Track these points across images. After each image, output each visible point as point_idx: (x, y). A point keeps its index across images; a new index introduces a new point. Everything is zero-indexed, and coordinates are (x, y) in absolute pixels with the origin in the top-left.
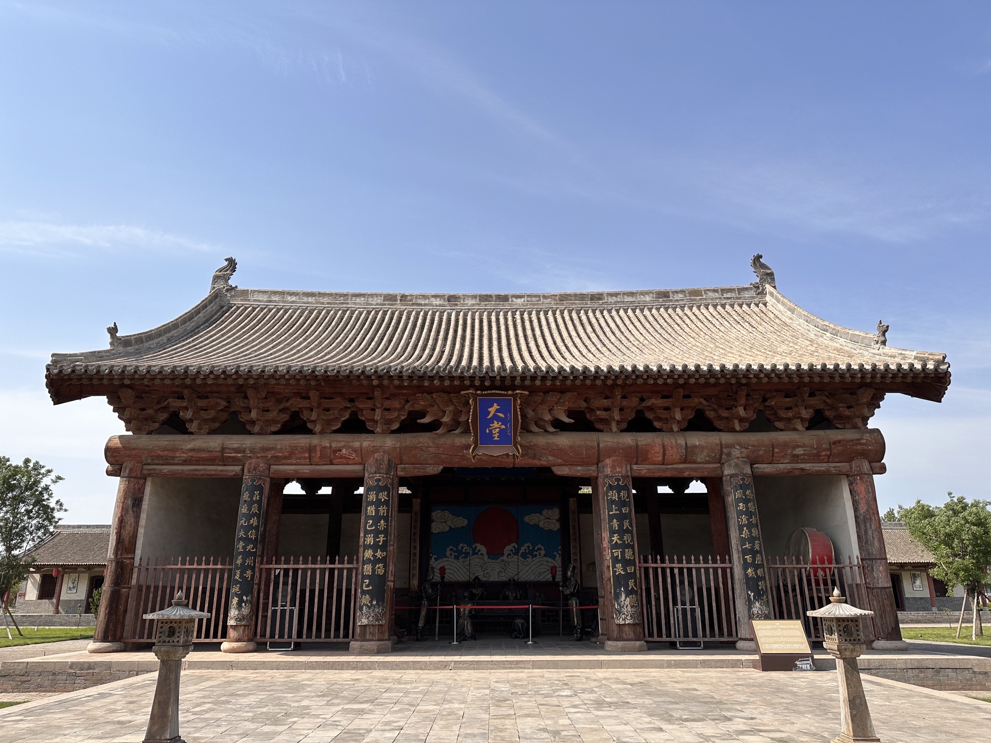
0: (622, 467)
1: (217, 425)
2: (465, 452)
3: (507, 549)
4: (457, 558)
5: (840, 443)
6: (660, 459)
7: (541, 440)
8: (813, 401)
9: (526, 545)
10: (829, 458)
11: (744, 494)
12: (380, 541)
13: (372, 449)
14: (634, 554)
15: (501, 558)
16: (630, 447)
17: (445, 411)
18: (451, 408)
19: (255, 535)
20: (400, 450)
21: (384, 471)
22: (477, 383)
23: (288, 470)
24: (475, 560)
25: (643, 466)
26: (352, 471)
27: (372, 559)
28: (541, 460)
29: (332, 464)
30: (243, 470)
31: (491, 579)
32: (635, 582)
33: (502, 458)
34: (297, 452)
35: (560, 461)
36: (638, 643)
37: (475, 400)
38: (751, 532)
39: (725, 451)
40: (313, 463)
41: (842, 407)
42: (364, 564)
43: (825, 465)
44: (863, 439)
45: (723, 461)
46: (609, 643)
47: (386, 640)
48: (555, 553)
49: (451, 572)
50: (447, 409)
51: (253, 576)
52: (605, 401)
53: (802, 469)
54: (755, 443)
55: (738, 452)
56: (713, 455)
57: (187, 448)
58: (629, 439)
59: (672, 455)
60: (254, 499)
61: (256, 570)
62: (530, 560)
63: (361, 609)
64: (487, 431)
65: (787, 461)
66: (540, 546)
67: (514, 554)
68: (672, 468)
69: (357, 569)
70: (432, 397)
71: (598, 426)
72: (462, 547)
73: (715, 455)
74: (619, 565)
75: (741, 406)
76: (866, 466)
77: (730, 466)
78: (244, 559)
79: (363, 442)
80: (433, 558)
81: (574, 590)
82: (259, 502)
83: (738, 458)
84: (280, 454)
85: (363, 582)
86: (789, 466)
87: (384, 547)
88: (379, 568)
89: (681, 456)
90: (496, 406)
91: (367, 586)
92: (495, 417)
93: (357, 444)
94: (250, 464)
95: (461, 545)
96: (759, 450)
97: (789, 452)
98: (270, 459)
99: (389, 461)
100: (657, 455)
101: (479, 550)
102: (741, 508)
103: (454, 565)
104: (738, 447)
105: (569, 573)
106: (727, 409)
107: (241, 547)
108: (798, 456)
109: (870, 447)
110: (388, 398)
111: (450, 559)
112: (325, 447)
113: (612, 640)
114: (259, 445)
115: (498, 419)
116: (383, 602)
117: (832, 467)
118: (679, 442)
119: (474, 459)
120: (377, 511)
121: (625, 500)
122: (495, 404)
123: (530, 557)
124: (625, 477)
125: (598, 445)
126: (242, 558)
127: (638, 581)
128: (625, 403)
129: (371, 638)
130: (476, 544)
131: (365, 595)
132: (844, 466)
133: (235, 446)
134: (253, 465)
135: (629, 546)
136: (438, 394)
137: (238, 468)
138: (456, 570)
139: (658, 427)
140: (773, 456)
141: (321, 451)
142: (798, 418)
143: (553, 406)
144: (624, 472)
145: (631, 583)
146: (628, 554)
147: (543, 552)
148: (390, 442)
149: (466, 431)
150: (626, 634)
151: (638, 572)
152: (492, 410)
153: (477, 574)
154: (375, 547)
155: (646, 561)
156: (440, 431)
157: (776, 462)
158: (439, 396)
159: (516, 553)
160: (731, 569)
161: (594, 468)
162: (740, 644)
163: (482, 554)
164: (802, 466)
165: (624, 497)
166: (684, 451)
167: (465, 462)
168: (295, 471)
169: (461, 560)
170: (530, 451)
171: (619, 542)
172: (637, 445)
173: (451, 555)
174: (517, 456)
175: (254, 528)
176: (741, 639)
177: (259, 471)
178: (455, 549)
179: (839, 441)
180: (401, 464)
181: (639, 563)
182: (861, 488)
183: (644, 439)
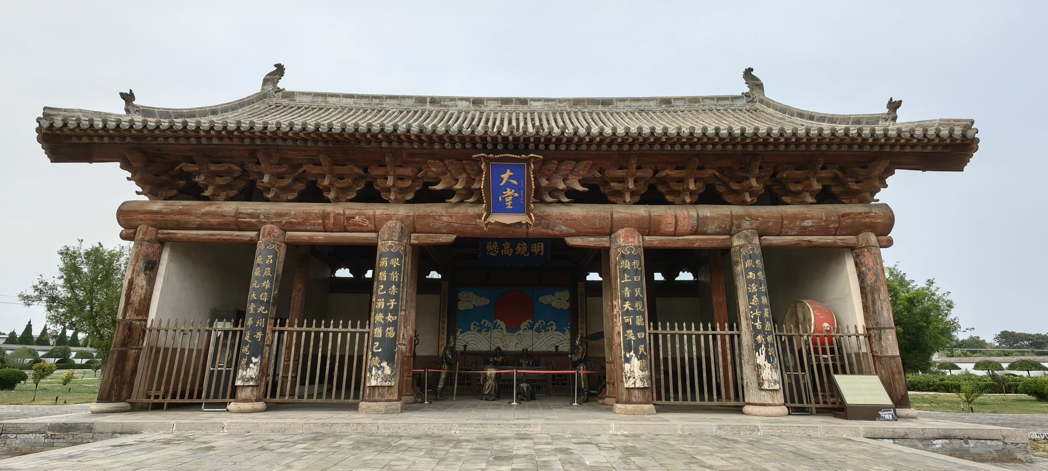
0: (634, 237)
1: (234, 193)
2: (478, 221)
3: (523, 325)
4: (479, 331)
5: (848, 215)
6: (672, 229)
7: (555, 211)
8: (823, 174)
9: (540, 322)
10: (836, 231)
11: (754, 263)
12: (390, 306)
13: (385, 217)
14: (644, 321)
15: (518, 332)
16: (643, 218)
17: (458, 180)
18: (464, 176)
19: (267, 297)
20: (413, 218)
21: (396, 238)
22: (489, 146)
23: (303, 236)
24: (495, 333)
25: (654, 237)
26: (366, 238)
27: (383, 322)
28: (554, 230)
29: (346, 231)
30: (259, 235)
31: (509, 350)
32: (645, 347)
33: (516, 227)
34: (311, 218)
35: (573, 231)
36: (647, 407)
37: (487, 165)
38: (760, 300)
39: (735, 222)
40: (327, 229)
41: (851, 182)
42: (375, 327)
43: (831, 237)
44: (871, 212)
45: (732, 232)
46: (618, 405)
47: (396, 401)
48: (565, 328)
49: (475, 342)
50: (460, 177)
51: (263, 338)
52: (620, 171)
53: (809, 241)
54: (765, 215)
55: (748, 223)
56: (724, 226)
57: (200, 213)
58: (642, 211)
59: (683, 226)
60: (267, 262)
61: (268, 331)
62: (543, 334)
63: (371, 371)
64: (500, 199)
65: (795, 233)
66: (551, 322)
67: (530, 329)
68: (682, 239)
69: (369, 333)
70: (445, 165)
71: (611, 198)
72: (485, 323)
73: (726, 226)
74: (630, 332)
75: (753, 177)
76: (873, 238)
77: (739, 237)
78: (254, 321)
79: (377, 210)
80: (459, 331)
81: (582, 356)
82: (273, 266)
83: (747, 229)
84: (294, 220)
85: (373, 345)
86: (796, 238)
87: (395, 312)
88: (389, 331)
89: (693, 227)
90: (509, 173)
91: (377, 348)
92: (508, 184)
93: (370, 212)
94: (265, 229)
95: (483, 321)
96: (769, 222)
97: (798, 224)
98: (284, 225)
99: (402, 229)
100: (670, 225)
101: (499, 325)
102: (751, 277)
103: (477, 337)
104: (748, 219)
105: (577, 342)
106: (738, 182)
107: (251, 309)
108: (806, 228)
109: (878, 220)
110: (401, 166)
111: (474, 333)
112: (338, 214)
113: (621, 403)
114: (274, 211)
115: (512, 186)
116: (393, 364)
117: (840, 239)
118: (691, 213)
119: (487, 227)
120: (388, 276)
121: (637, 270)
122: (508, 170)
123: (544, 331)
124: (637, 247)
125: (612, 215)
126: (252, 319)
127: (648, 346)
128: (640, 173)
129: (379, 399)
130: (497, 320)
131: (375, 357)
132: (850, 239)
133: (250, 211)
134: (267, 230)
135: (639, 313)
136: (450, 161)
137: (253, 234)
138: (479, 341)
139: (670, 200)
140: (782, 227)
141: (334, 217)
142: (807, 191)
143: (568, 175)
144: (636, 243)
145: (641, 349)
146: (639, 321)
147: (554, 327)
148: (403, 210)
149: (479, 202)
150: (635, 397)
151: (647, 338)
152: (505, 177)
153: (497, 346)
154: (385, 311)
155: (656, 328)
156: (454, 200)
157: (784, 234)
158: (452, 163)
159: (532, 328)
160: (739, 336)
161: (606, 239)
162: (747, 409)
163: (501, 328)
164: (809, 238)
165: (636, 266)
166: (695, 222)
167: (478, 231)
168: (309, 237)
169: (483, 333)
170: (543, 221)
171: (630, 309)
172: (650, 215)
173: (475, 329)
174: (530, 225)
175: (266, 291)
176: (749, 404)
177: (274, 236)
178: (478, 324)
179: (848, 214)
180: (415, 232)
181: (649, 329)
182: (868, 260)
183: (657, 210)
